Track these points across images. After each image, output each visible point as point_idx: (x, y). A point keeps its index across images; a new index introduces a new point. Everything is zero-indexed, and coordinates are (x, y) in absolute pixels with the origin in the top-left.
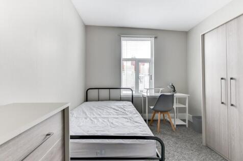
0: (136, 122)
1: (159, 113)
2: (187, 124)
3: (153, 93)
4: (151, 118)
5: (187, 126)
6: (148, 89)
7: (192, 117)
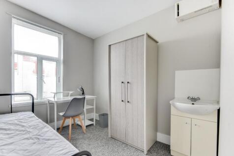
0: (49, 140)
1: (71, 118)
2: (94, 123)
3: (61, 98)
4: (60, 126)
5: (95, 125)
6: (55, 93)
7: (99, 115)
